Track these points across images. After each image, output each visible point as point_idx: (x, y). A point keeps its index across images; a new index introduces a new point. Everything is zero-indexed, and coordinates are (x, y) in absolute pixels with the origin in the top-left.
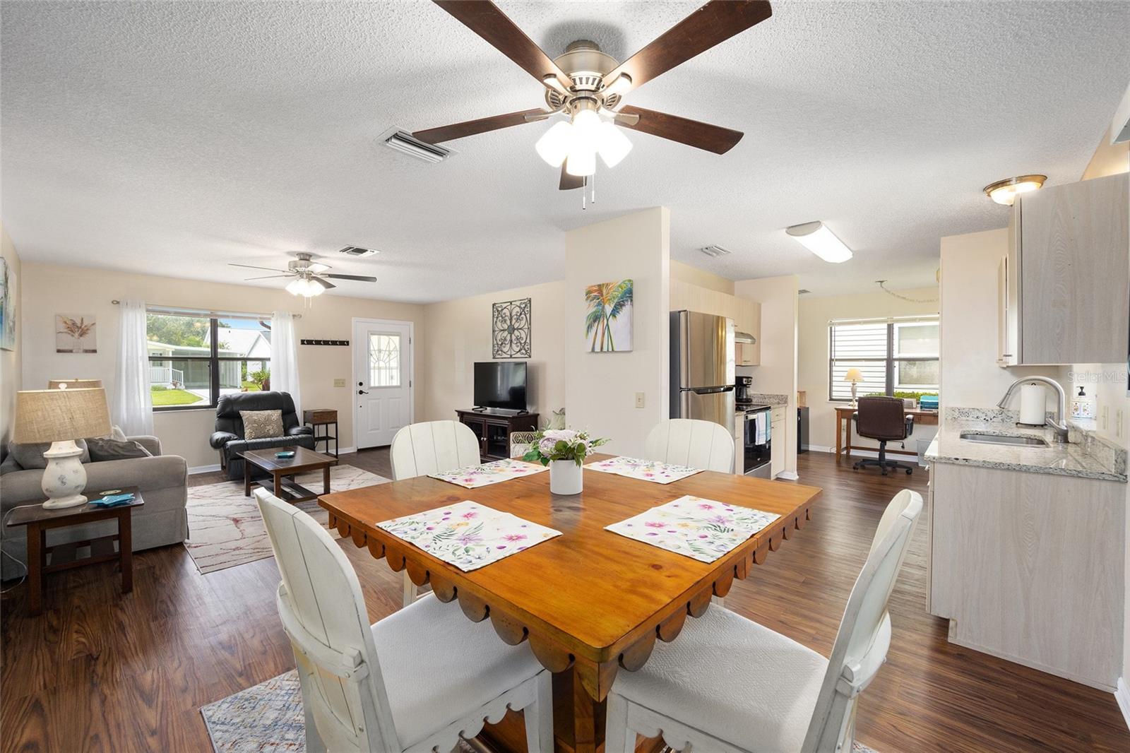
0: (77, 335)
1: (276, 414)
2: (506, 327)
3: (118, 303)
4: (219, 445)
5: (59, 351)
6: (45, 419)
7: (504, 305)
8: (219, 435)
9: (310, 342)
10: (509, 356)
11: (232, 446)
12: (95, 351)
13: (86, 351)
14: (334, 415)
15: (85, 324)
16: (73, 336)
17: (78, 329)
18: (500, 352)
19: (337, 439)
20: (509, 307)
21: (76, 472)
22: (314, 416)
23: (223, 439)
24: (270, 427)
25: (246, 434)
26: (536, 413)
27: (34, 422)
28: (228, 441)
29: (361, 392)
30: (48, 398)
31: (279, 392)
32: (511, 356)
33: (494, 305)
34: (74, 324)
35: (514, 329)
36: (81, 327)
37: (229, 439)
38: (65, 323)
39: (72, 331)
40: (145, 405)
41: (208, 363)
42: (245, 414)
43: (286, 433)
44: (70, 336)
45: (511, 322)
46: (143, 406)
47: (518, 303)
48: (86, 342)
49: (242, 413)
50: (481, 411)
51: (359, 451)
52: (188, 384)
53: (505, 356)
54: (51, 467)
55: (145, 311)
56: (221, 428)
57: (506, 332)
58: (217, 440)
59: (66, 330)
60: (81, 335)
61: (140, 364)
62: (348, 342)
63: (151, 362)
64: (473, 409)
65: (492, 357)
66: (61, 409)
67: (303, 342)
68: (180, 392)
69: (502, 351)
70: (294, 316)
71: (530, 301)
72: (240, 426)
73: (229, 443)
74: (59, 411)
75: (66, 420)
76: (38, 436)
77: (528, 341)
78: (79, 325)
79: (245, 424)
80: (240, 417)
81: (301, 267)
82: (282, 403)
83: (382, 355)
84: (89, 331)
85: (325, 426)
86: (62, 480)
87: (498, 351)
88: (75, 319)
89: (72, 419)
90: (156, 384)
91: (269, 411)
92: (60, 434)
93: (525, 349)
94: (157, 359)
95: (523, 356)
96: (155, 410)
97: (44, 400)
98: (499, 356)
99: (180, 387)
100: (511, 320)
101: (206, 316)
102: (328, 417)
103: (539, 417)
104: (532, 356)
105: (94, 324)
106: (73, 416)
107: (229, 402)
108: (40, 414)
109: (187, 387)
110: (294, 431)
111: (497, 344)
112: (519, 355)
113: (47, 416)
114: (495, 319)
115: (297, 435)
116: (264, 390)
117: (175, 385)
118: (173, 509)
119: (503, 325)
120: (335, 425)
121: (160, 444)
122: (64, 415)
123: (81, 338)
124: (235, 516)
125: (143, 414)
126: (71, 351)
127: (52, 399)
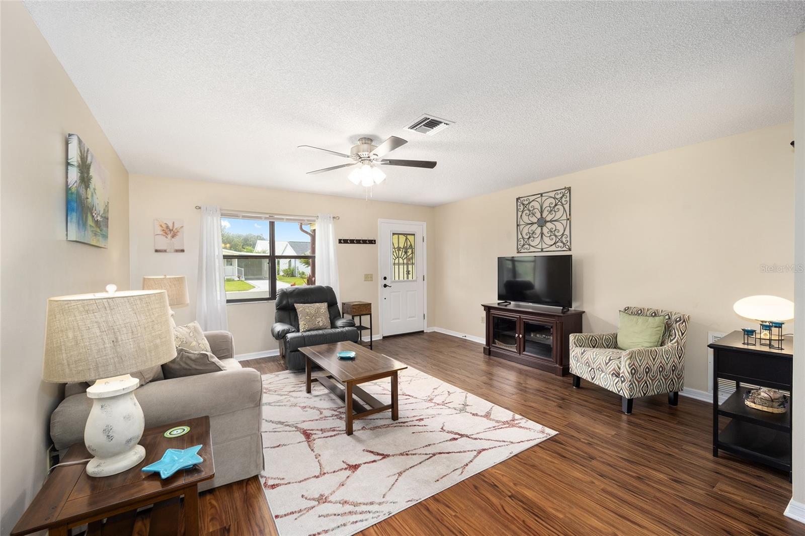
0: (169, 236)
1: (323, 306)
2: (535, 220)
3: (200, 208)
4: (281, 336)
5: (156, 251)
6: (77, 344)
7: (532, 198)
8: (279, 327)
9: (346, 241)
10: (540, 250)
11: (292, 339)
12: (183, 251)
13: (177, 251)
14: (369, 307)
15: (175, 227)
16: (167, 237)
17: (170, 231)
18: (527, 246)
19: (371, 329)
20: (539, 200)
21: (127, 418)
22: (353, 308)
23: (283, 331)
24: (320, 319)
25: (300, 326)
26: (580, 309)
27: (63, 348)
28: (286, 333)
29: (385, 286)
30: (81, 309)
31: (323, 286)
32: (542, 249)
33: (518, 199)
34: (168, 227)
35: (546, 222)
36: (172, 230)
37: (288, 332)
38: (161, 226)
39: (166, 233)
40: (220, 297)
41: (267, 260)
42: (299, 307)
43: (333, 326)
44: (164, 237)
45: (541, 215)
46: (219, 299)
47: (552, 194)
48: (176, 243)
49: (296, 305)
50: (506, 306)
51: (384, 338)
52: (246, 277)
53: (532, 249)
54: (96, 411)
55: (220, 215)
56: (280, 320)
57: (536, 226)
58: (279, 332)
59: (161, 233)
60: (173, 237)
61: (217, 261)
62: (375, 241)
63: (226, 260)
64: (499, 304)
65: (516, 251)
66: (99, 327)
67: (340, 242)
68: (241, 282)
69: (529, 245)
70: (334, 218)
71: (569, 189)
72: (295, 317)
73: (289, 336)
74: (97, 331)
75: (107, 345)
76: (67, 371)
77: (567, 232)
78: (171, 228)
79: (300, 316)
80: (295, 310)
81: (363, 151)
82: (325, 295)
83: (400, 252)
84: (178, 233)
85: (359, 317)
86: (108, 433)
87: (524, 245)
88: (168, 224)
89: (115, 342)
90: (228, 277)
91: (317, 304)
92: (97, 367)
93: (562, 242)
94: (227, 258)
95: (559, 249)
96: (228, 301)
97: (77, 313)
98: (526, 251)
99: (242, 279)
100: (542, 212)
101: (266, 218)
102: (364, 309)
103: (583, 315)
104: (572, 249)
105: (182, 227)
106: (117, 339)
107: (285, 294)
108: (71, 335)
109: (246, 279)
110: (340, 323)
111: (523, 238)
112: (553, 248)
113: (80, 338)
114: (520, 214)
115: (343, 327)
116: (308, 284)
117: (239, 278)
118: (248, 435)
119: (530, 218)
120: (369, 316)
121: (233, 339)
122: (105, 337)
123: (173, 239)
124: (305, 426)
125: (219, 305)
126: (165, 251)
127: (87, 311)
